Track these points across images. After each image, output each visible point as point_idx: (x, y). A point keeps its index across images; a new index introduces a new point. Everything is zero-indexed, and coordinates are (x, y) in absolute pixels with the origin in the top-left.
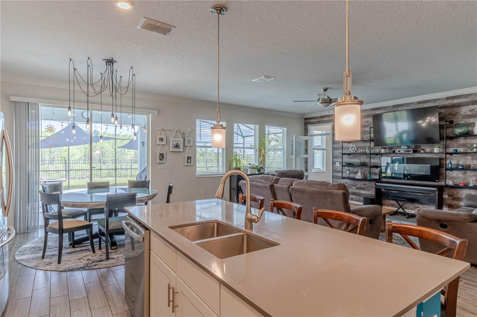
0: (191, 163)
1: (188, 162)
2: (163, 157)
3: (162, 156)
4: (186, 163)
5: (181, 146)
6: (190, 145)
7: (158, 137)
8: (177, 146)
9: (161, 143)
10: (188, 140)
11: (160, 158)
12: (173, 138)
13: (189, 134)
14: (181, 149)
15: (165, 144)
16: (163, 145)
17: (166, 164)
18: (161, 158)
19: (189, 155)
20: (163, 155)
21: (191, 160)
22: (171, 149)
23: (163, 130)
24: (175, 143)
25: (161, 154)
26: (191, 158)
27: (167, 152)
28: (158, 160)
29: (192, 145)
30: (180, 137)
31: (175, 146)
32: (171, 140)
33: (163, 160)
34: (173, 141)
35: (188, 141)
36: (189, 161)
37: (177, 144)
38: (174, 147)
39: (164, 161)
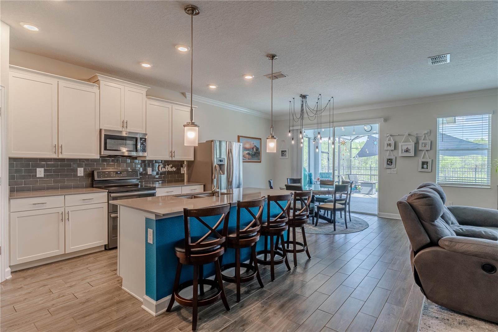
0: (428, 169)
1: (423, 168)
2: (392, 162)
3: (390, 162)
4: (420, 169)
5: (411, 150)
6: (427, 149)
7: (386, 143)
8: (407, 151)
9: (389, 148)
10: (422, 143)
11: (387, 163)
12: (403, 142)
13: (425, 136)
14: (412, 154)
15: (393, 149)
16: (391, 150)
17: (396, 169)
18: (389, 163)
19: (424, 160)
20: (392, 160)
21: (427, 166)
22: (400, 154)
23: (391, 136)
24: (405, 148)
25: (389, 159)
26: (428, 163)
27: (396, 157)
28: (385, 165)
29: (429, 149)
30: (411, 142)
31: (405, 151)
32: (400, 144)
33: (391, 165)
34: (402, 146)
35: (424, 144)
36: (425, 166)
37: (407, 148)
38: (403, 151)
39: (393, 166)
